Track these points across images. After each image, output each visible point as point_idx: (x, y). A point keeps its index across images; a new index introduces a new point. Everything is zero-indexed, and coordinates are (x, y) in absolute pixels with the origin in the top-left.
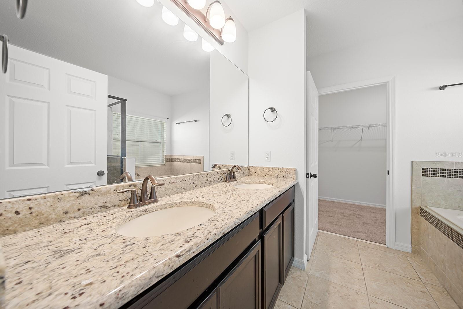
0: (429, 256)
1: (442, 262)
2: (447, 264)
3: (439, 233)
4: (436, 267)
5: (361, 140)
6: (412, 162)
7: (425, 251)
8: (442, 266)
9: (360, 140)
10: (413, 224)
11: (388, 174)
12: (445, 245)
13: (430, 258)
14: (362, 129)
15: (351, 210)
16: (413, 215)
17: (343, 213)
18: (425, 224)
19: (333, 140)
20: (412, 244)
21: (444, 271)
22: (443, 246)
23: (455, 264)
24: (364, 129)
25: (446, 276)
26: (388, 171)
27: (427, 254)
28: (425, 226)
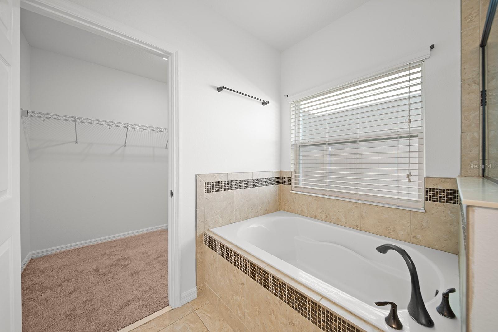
0: (218, 296)
1: (239, 307)
2: (246, 310)
3: (233, 268)
4: (229, 312)
5: (125, 145)
6: (196, 175)
7: (212, 289)
8: (239, 312)
9: (123, 146)
10: (198, 257)
11: (172, 196)
12: (242, 284)
13: (219, 300)
14: (126, 129)
15: (111, 255)
16: (197, 246)
17: (97, 270)
18: (211, 254)
19: (78, 141)
20: (197, 285)
21: (241, 319)
22: (240, 285)
23: (259, 312)
24: (129, 129)
25: (245, 326)
26: (172, 191)
27: (215, 293)
28: (212, 257)
